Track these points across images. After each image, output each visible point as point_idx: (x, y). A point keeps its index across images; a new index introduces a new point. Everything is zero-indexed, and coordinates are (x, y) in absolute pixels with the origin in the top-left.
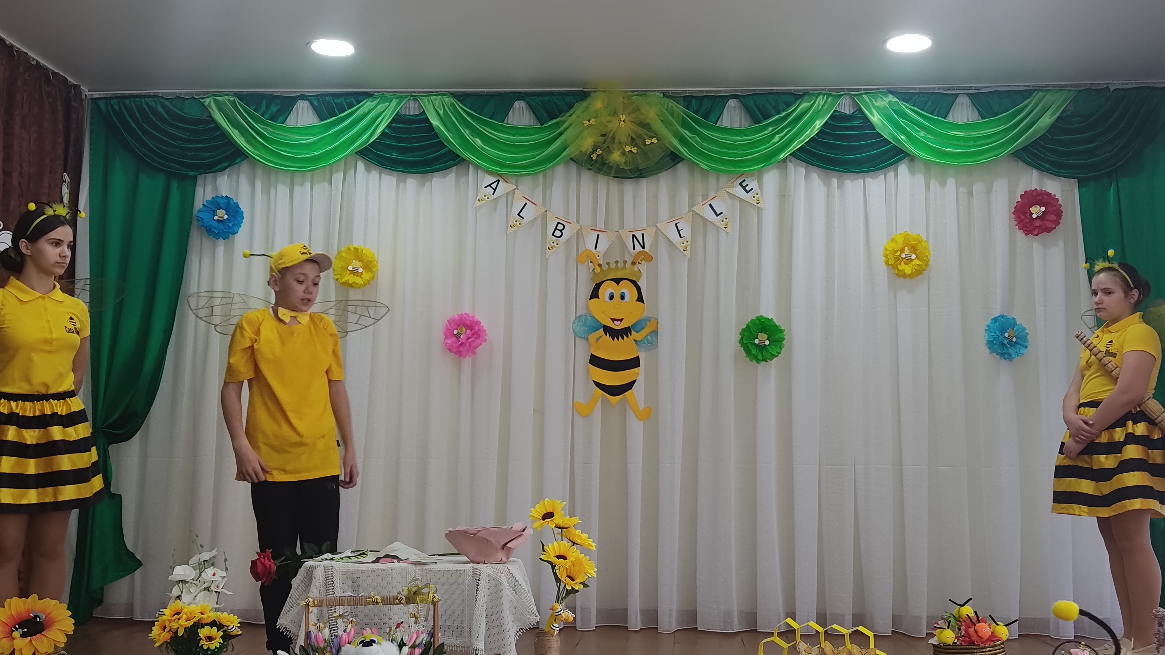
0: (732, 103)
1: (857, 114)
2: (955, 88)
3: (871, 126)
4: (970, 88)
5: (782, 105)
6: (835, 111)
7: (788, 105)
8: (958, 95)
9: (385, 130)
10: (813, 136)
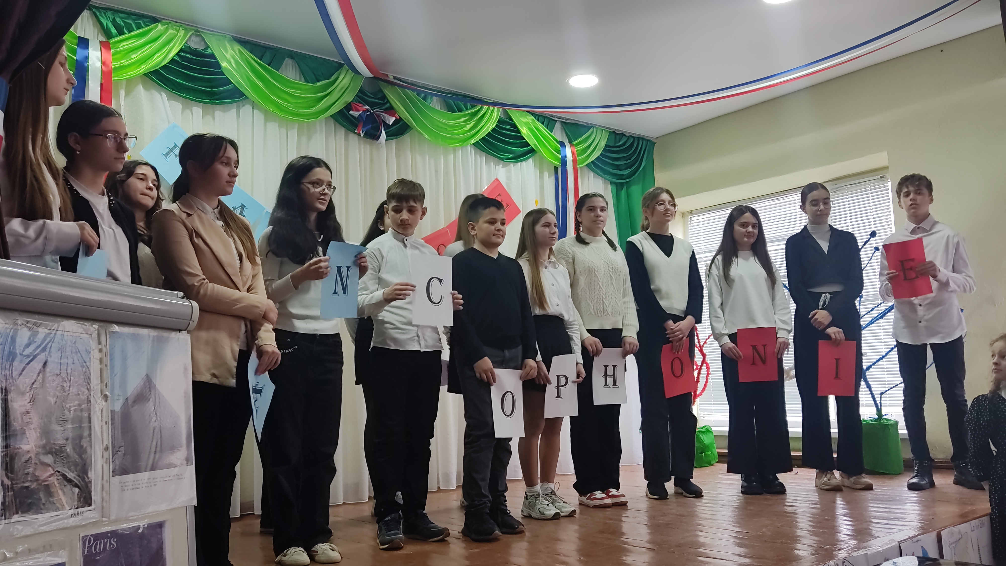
0: (436, 97)
1: (509, 121)
2: (555, 116)
3: (518, 131)
4: (562, 118)
5: (469, 106)
6: (500, 117)
8: (556, 121)
9: (174, 57)
10: (490, 130)
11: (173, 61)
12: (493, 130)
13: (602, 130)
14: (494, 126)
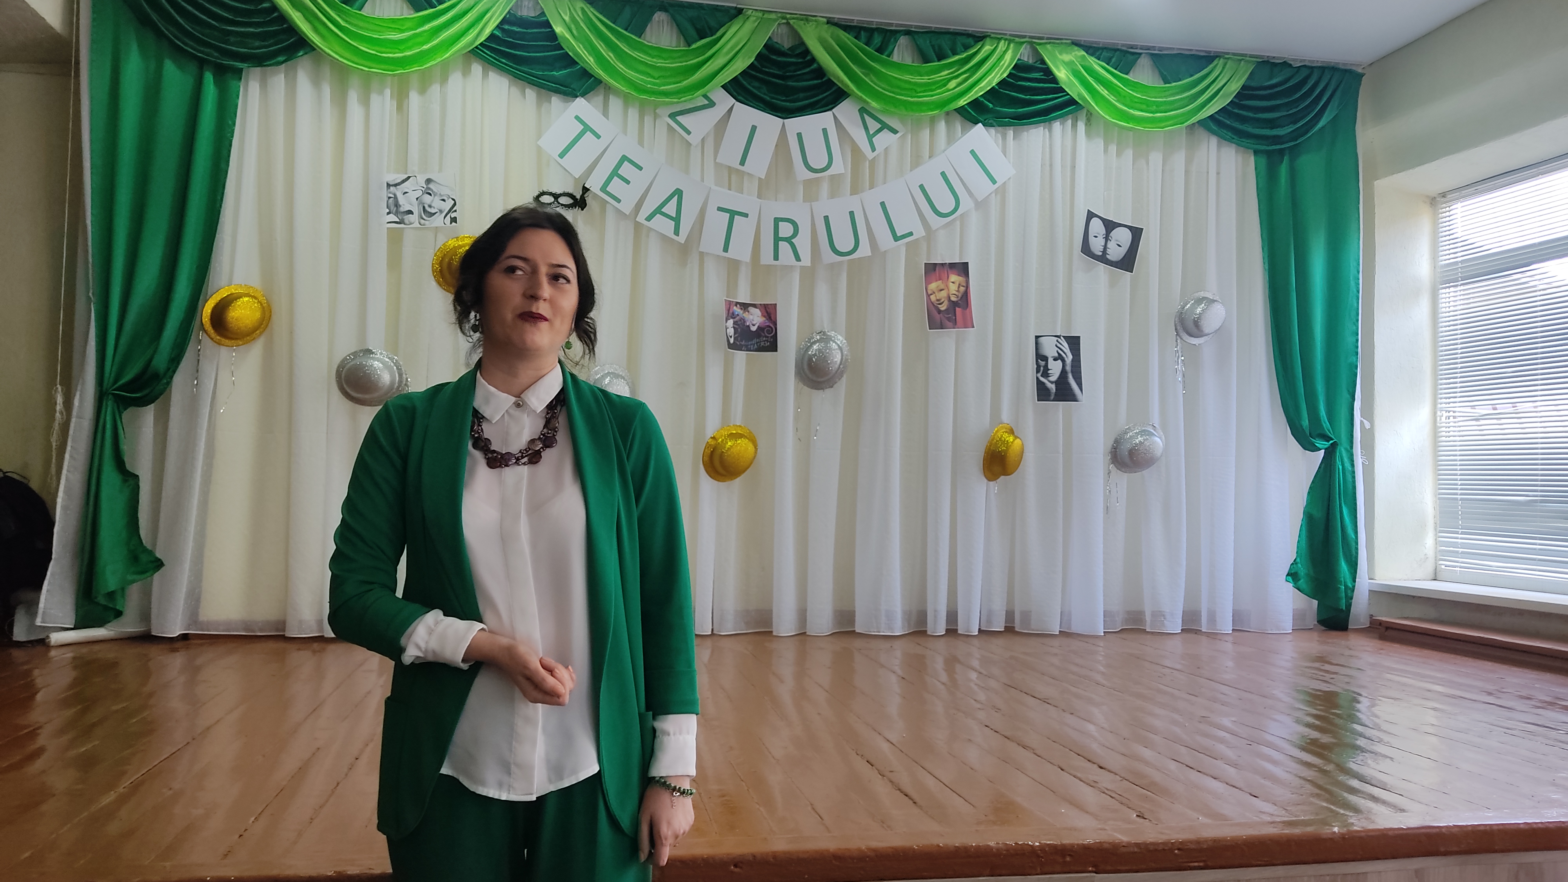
0: (903, 40)
1: (1038, 65)
2: (1139, 47)
3: (1054, 80)
4: (1154, 48)
5: (959, 47)
6: (1019, 60)
7: (966, 48)
8: (1140, 54)
9: (494, 32)
10: (994, 84)
11: (492, 37)
12: (1002, 83)
13: (1241, 60)
14: (1005, 75)
